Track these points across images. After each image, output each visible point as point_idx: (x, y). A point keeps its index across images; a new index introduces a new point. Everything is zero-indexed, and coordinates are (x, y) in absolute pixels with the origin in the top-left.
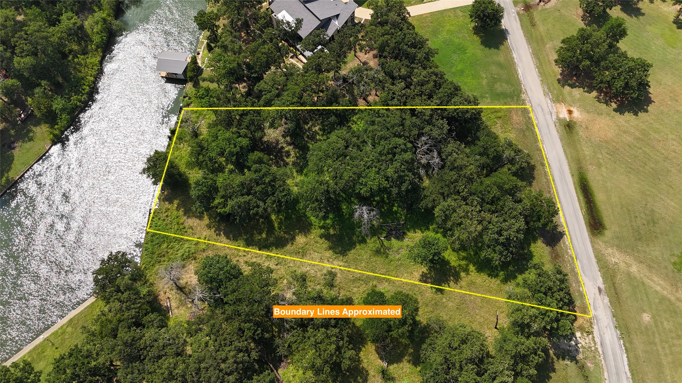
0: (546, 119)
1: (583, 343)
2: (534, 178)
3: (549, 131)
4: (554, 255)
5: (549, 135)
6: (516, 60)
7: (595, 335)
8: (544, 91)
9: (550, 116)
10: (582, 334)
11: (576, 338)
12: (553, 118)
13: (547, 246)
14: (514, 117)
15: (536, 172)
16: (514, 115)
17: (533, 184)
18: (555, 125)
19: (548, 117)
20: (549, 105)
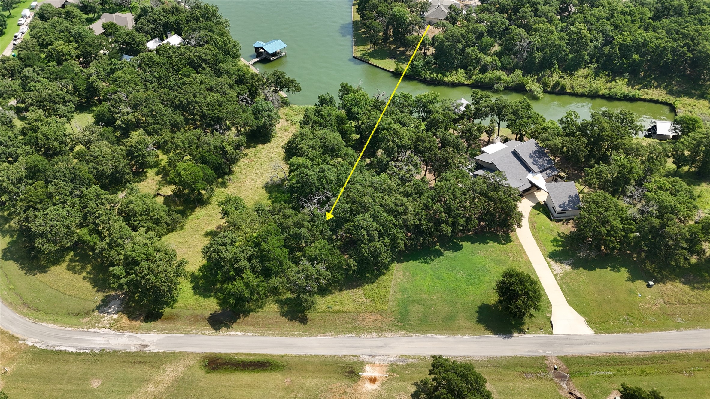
0: (365, 347)
1: (106, 318)
2: (291, 320)
3: (347, 347)
4: (199, 318)
5: (341, 345)
6: (459, 336)
7: (107, 330)
8: (409, 357)
9: (369, 353)
10: (114, 319)
11: (113, 314)
12: (366, 357)
13: (211, 314)
14: (372, 317)
15: (297, 324)
16: (375, 318)
17: (284, 317)
18: (355, 356)
19: (368, 351)
20: (386, 357)
